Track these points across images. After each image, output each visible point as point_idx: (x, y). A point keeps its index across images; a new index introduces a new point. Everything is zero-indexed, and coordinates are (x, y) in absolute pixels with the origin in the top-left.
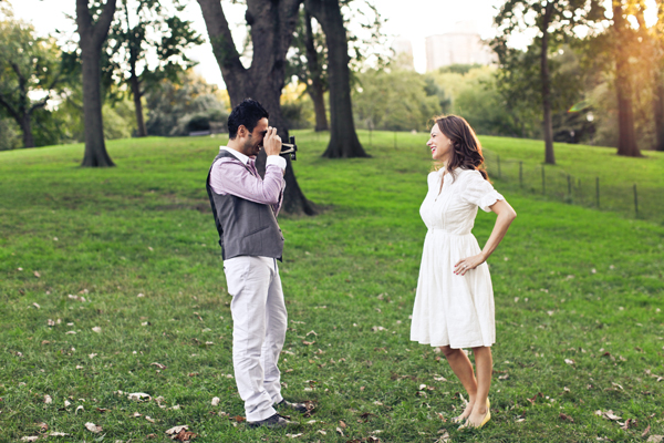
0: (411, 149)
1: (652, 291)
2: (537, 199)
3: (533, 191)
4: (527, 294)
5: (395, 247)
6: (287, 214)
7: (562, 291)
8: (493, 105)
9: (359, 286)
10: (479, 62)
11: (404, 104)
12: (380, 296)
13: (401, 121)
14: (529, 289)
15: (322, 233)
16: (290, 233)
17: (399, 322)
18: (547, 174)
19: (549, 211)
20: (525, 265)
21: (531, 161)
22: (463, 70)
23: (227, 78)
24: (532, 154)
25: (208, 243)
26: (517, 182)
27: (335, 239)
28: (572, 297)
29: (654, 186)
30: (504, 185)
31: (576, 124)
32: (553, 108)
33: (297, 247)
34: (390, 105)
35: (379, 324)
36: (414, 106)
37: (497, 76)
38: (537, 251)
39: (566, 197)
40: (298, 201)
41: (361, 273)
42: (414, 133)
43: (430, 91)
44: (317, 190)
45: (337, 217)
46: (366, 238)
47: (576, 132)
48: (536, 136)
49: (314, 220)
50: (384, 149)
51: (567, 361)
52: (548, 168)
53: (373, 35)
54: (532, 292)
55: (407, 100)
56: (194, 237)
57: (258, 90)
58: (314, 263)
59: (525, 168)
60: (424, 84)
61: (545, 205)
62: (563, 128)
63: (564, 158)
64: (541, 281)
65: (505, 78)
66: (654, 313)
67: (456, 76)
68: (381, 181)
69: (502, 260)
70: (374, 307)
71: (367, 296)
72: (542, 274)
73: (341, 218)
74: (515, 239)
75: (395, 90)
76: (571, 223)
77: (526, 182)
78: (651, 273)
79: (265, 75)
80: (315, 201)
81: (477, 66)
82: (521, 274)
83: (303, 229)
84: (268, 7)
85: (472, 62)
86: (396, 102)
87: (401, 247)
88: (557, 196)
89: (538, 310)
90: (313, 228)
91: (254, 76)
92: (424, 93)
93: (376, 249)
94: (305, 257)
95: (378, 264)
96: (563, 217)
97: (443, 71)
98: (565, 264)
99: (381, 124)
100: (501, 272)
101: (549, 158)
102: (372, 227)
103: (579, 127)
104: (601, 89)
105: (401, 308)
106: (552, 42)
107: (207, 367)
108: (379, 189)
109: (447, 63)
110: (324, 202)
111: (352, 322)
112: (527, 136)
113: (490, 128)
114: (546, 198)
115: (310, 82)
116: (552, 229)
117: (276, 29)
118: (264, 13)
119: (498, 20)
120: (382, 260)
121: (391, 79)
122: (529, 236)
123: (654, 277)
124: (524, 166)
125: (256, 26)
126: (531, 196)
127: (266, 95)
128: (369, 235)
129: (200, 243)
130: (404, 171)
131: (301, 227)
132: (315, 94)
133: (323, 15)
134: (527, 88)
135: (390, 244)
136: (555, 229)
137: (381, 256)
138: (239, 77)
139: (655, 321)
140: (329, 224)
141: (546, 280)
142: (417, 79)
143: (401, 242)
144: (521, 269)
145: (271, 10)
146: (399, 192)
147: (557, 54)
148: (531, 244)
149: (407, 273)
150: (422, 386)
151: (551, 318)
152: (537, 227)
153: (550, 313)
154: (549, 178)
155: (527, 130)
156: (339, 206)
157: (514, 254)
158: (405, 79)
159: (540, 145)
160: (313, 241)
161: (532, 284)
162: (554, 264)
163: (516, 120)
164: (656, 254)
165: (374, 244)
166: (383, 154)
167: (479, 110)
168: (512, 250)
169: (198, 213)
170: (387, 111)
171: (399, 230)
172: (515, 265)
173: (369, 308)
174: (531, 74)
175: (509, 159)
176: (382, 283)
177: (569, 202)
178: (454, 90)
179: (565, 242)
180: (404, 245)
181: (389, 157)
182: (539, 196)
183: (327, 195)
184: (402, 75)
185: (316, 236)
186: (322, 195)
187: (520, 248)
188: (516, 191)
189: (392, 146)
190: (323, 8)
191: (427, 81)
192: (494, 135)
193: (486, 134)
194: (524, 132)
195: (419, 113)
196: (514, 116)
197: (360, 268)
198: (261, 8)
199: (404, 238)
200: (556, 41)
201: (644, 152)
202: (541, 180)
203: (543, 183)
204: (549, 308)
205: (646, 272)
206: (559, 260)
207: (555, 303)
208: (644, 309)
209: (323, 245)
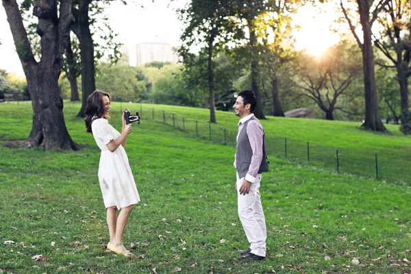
1: (273, 192)
2: (207, 143)
3: (204, 138)
4: (206, 193)
6: (61, 150)
7: (226, 192)
8: (178, 87)
10: (169, 61)
11: (124, 85)
13: (122, 96)
14: (207, 191)
15: (85, 161)
16: (66, 160)
18: (212, 129)
19: (215, 149)
20: (203, 179)
21: (202, 120)
22: (159, 65)
23: (25, 68)
24: (202, 117)
25: (19, 166)
26: (195, 133)
27: (93, 164)
28: (231, 195)
29: (273, 136)
30: (187, 134)
31: (227, 99)
32: (215, 90)
33: (72, 169)
34: (116, 86)
36: (130, 86)
37: (182, 70)
38: (209, 171)
39: (223, 142)
40: (68, 142)
42: (130, 103)
43: (140, 78)
44: (77, 136)
45: (91, 152)
47: (227, 104)
48: (204, 106)
49: (78, 153)
50: (114, 113)
51: (233, 224)
52: (212, 125)
53: (108, 44)
54: (209, 192)
55: (126, 83)
56: (9, 162)
57: (45, 75)
58: (83, 178)
59: (199, 125)
60: (137, 74)
61: (212, 146)
62: (220, 102)
63: (221, 119)
64: (213, 187)
65: (186, 71)
66: (276, 203)
67: (155, 69)
69: (190, 176)
72: (213, 183)
73: (94, 153)
74: (196, 165)
75: (119, 77)
76: (227, 156)
77: (200, 133)
78: (273, 183)
79: (49, 66)
80: (78, 143)
81: (168, 63)
83: (73, 159)
84: (52, 26)
85: (164, 61)
86: (119, 84)
88: (218, 141)
89: (214, 201)
90: (79, 158)
91: (42, 67)
92: (137, 79)
94: (77, 174)
96: (222, 153)
97: (147, 66)
98: (226, 178)
100: (190, 182)
101: (213, 119)
103: (229, 101)
104: (242, 79)
106: (214, 51)
107: (42, 229)
109: (149, 61)
110: (83, 143)
112: (198, 106)
113: (175, 101)
114: (211, 142)
115: (68, 70)
116: (217, 159)
117: (57, 40)
118: (49, 30)
119: (183, 38)
121: (116, 70)
122: (204, 163)
123: (274, 185)
124: (198, 123)
125: (44, 37)
126: (203, 141)
127: (50, 79)
129: (14, 166)
131: (71, 157)
132: (72, 78)
133: (79, 31)
134: (199, 78)
136: (218, 159)
138: (33, 67)
139: (276, 206)
140: (88, 156)
141: (216, 187)
142: (132, 70)
144: (202, 181)
145: (54, 28)
147: (217, 58)
148: (205, 167)
150: (160, 236)
151: (221, 205)
152: (208, 159)
153: (220, 203)
154: (213, 131)
155: (198, 102)
156: (92, 146)
157: (197, 173)
158: (125, 70)
159: (207, 112)
160: (81, 165)
161: (208, 188)
162: (220, 178)
163: (192, 97)
164: (275, 173)
166: (114, 115)
167: (169, 89)
168: (195, 171)
169: (8, 149)
170: (113, 89)
172: (198, 178)
174: (202, 70)
175: (189, 119)
177: (225, 144)
178: (154, 77)
179: (224, 166)
181: (118, 117)
182: (207, 141)
183: (84, 139)
184: (123, 67)
185: (81, 162)
186: (81, 139)
187: (200, 170)
188: (194, 138)
189: (119, 110)
190: (79, 26)
191: (137, 72)
192: (179, 105)
193: (174, 105)
194: (196, 104)
195: (133, 91)
196: (190, 94)
198: (47, 27)
200: (216, 50)
201: (266, 117)
202: (209, 132)
203: (210, 134)
204: (219, 200)
205: (270, 182)
206: (222, 176)
207: (222, 198)
208: (270, 201)
209: (87, 167)
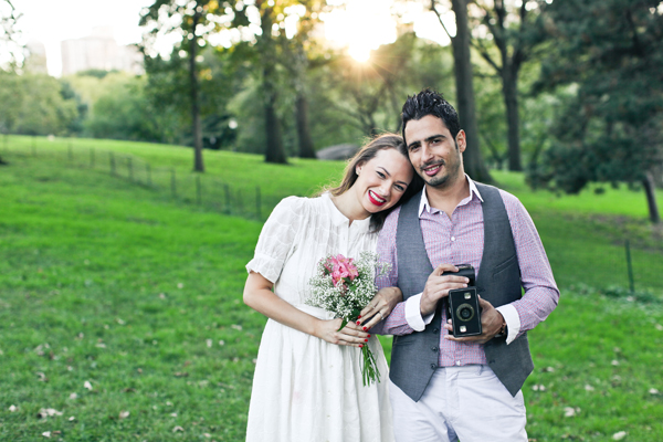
0: (51, 156)
2: (194, 211)
3: (187, 201)
4: (219, 333)
5: (47, 274)
8: (131, 111)
9: (10, 335)
10: (117, 67)
11: (40, 108)
12: (39, 350)
14: (219, 326)
17: (74, 396)
19: (212, 224)
20: (203, 293)
22: (101, 75)
24: (180, 162)
26: (170, 192)
30: (155, 195)
34: (25, 108)
35: (48, 406)
36: (50, 110)
38: (212, 274)
39: (224, 208)
41: (8, 313)
42: (51, 138)
43: (66, 94)
46: (11, 263)
47: (217, 139)
50: (21, 156)
52: (199, 175)
54: (223, 330)
55: (43, 104)
59: (177, 176)
60: (60, 88)
62: (205, 135)
63: (213, 164)
64: (229, 315)
65: (149, 80)
67: (93, 81)
68: (21, 192)
69: (176, 288)
70: (34, 368)
71: (22, 351)
72: (226, 305)
74: (182, 259)
75: (30, 93)
77: (179, 190)
81: (115, 71)
82: (203, 304)
85: (108, 67)
86: (31, 106)
87: (54, 274)
88: (211, 207)
92: (61, 97)
93: (25, 278)
95: (29, 298)
96: (226, 231)
97: (81, 75)
99: (15, 128)
100: (178, 304)
101: (199, 166)
102: (17, 248)
103: (220, 134)
105: (70, 369)
108: (18, 201)
109: (83, 67)
111: (9, 404)
113: (129, 133)
114: (202, 209)
120: (34, 293)
121: (25, 82)
122: (197, 255)
124: (176, 174)
126: (185, 206)
128: (14, 259)
130: (45, 180)
135: (41, 271)
136: (223, 245)
137: (31, 288)
141: (235, 313)
142: (52, 82)
143: (54, 267)
144: (201, 298)
146: (43, 203)
148: (202, 264)
149: (67, 310)
152: (204, 244)
154: (202, 188)
157: (187, 278)
158: (40, 82)
159: (189, 153)
161: (219, 318)
165: (20, 272)
166: (20, 161)
167: (118, 115)
168: (183, 273)
170: (21, 115)
171: (49, 252)
172: (193, 293)
173: (28, 374)
174: (179, 78)
176: (38, 327)
177: (228, 213)
178: (91, 95)
180: (58, 271)
181: (28, 164)
182: (194, 207)
184: (36, 78)
187: (192, 270)
188: (169, 201)
189: (30, 152)
191: (62, 85)
194: (165, 138)
195: (55, 117)
196: (153, 122)
197: (8, 306)
199: (57, 262)
201: (290, 160)
202: (196, 189)
203: (199, 193)
